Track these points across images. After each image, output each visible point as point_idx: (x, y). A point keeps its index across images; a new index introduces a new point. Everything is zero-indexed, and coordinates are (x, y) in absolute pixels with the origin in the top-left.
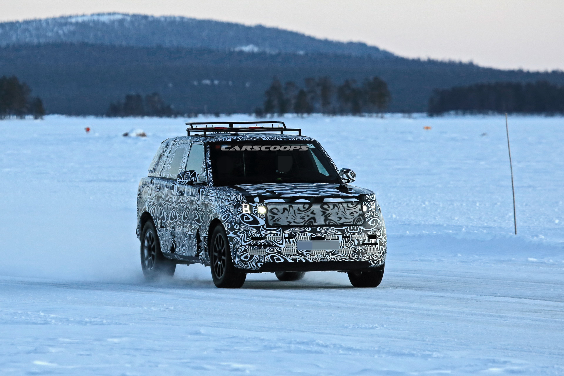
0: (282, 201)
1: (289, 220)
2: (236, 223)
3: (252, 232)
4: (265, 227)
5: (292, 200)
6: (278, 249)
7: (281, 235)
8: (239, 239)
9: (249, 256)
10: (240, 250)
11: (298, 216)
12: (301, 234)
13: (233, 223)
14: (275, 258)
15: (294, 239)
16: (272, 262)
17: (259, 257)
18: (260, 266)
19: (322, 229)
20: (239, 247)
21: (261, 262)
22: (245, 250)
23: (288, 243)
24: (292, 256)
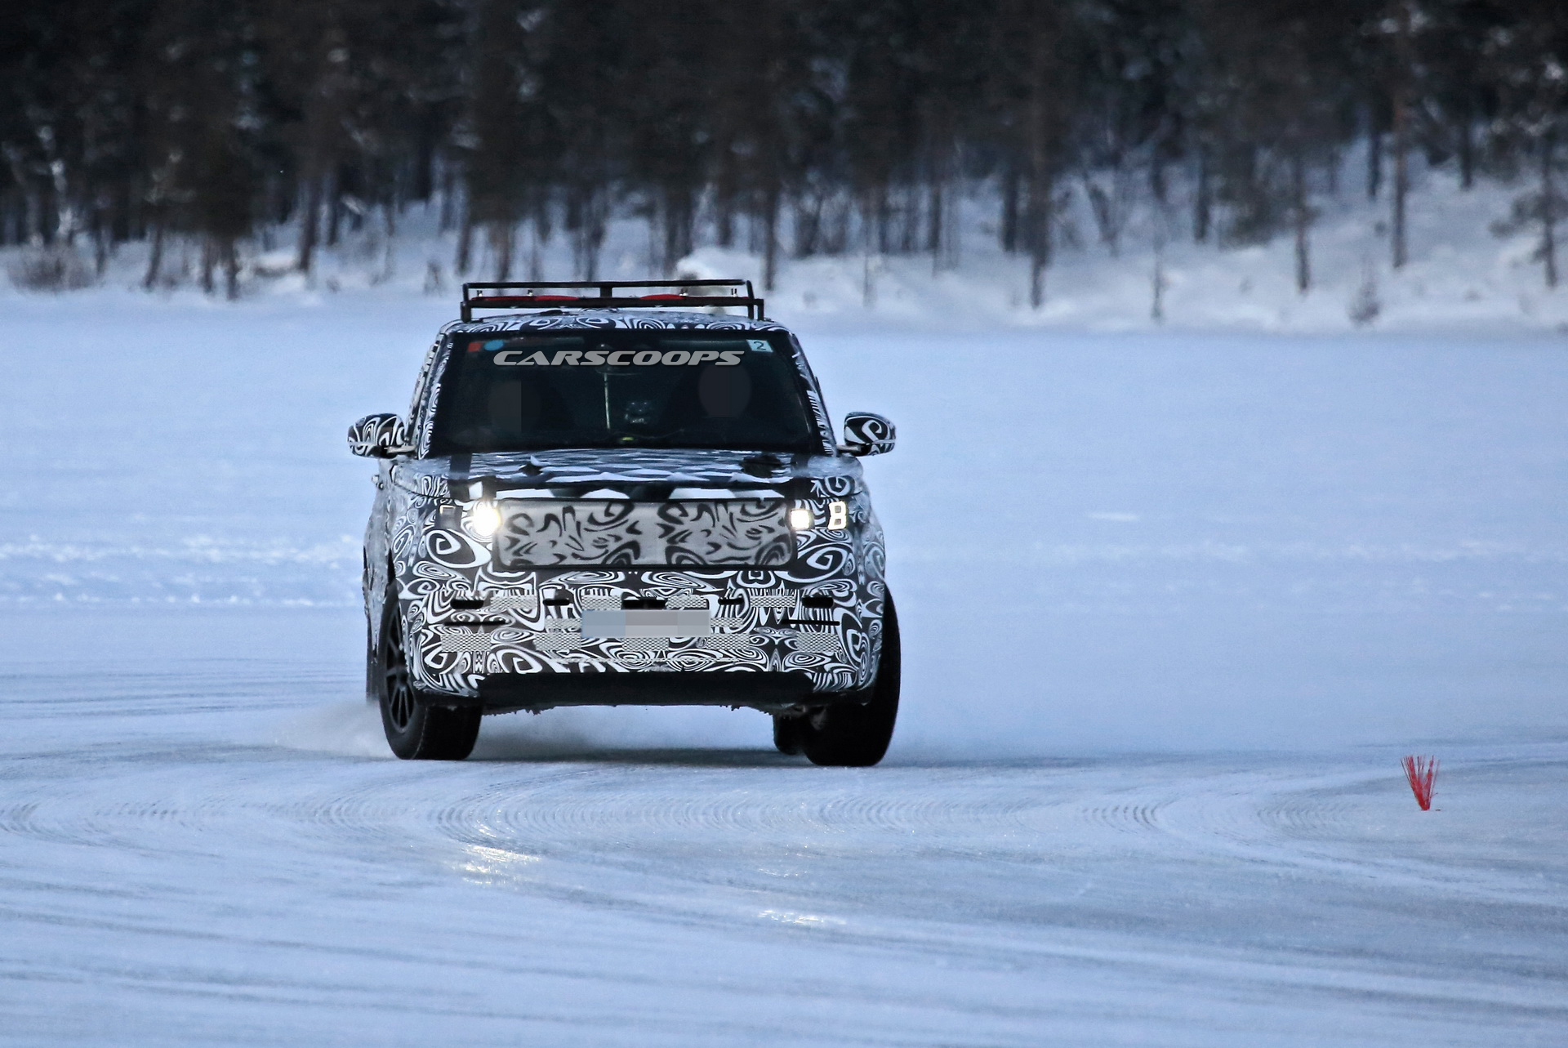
0: (546, 493)
1: (559, 549)
2: (418, 559)
3: (454, 585)
4: (490, 569)
5: (576, 492)
6: (526, 634)
7: (533, 593)
8: (421, 604)
9: (445, 656)
10: (423, 637)
11: (588, 538)
12: (591, 591)
13: (411, 561)
14: (516, 660)
15: (571, 606)
16: (507, 671)
17: (472, 656)
18: (475, 685)
19: (658, 578)
20: (420, 631)
21: (478, 673)
22: (436, 638)
23: (555, 617)
24: (565, 654)
